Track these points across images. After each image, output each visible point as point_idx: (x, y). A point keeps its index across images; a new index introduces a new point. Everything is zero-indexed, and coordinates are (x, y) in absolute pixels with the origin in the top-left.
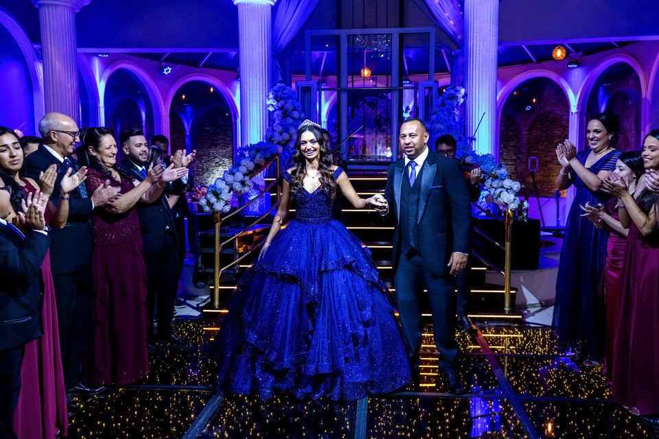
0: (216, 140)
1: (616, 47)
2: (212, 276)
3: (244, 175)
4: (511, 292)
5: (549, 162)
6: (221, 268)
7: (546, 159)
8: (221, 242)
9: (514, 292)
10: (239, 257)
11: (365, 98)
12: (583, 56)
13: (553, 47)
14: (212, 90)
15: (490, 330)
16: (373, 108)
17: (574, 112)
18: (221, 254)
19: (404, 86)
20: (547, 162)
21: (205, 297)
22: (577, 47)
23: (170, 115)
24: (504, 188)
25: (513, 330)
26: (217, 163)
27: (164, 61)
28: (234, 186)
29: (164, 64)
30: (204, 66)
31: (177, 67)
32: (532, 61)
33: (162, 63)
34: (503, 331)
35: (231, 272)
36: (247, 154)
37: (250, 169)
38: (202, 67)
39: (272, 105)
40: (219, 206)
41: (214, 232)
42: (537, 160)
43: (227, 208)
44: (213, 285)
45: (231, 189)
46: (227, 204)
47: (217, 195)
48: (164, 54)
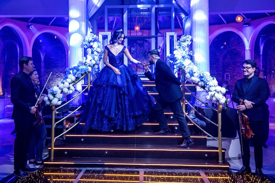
0: (57, 64)
1: (269, 16)
2: (50, 141)
3: (69, 84)
4: (223, 151)
5: (235, 76)
6: (55, 137)
7: (233, 74)
8: (56, 122)
9: (224, 151)
10: (66, 130)
11: (137, 41)
12: (251, 20)
13: (236, 16)
14: (56, 37)
15: (211, 175)
16: (141, 47)
17: (248, 49)
18: (55, 129)
19: (158, 35)
20: (234, 75)
21: (46, 154)
22: (248, 16)
23: (32, 51)
24: (217, 91)
25: (225, 174)
26: (57, 76)
27: (30, 22)
28: (63, 90)
29: (30, 24)
30: (52, 25)
31: (37, 26)
32: (224, 23)
33: (29, 23)
34: (219, 175)
35: (61, 139)
36: (71, 72)
37: (73, 80)
38: (50, 25)
39: (86, 45)
40: (55, 101)
41: (52, 116)
42: (229, 74)
43: (60, 102)
44: (50, 147)
45: (62, 92)
46: (59, 100)
47: (54, 95)
48: (30, 18)
